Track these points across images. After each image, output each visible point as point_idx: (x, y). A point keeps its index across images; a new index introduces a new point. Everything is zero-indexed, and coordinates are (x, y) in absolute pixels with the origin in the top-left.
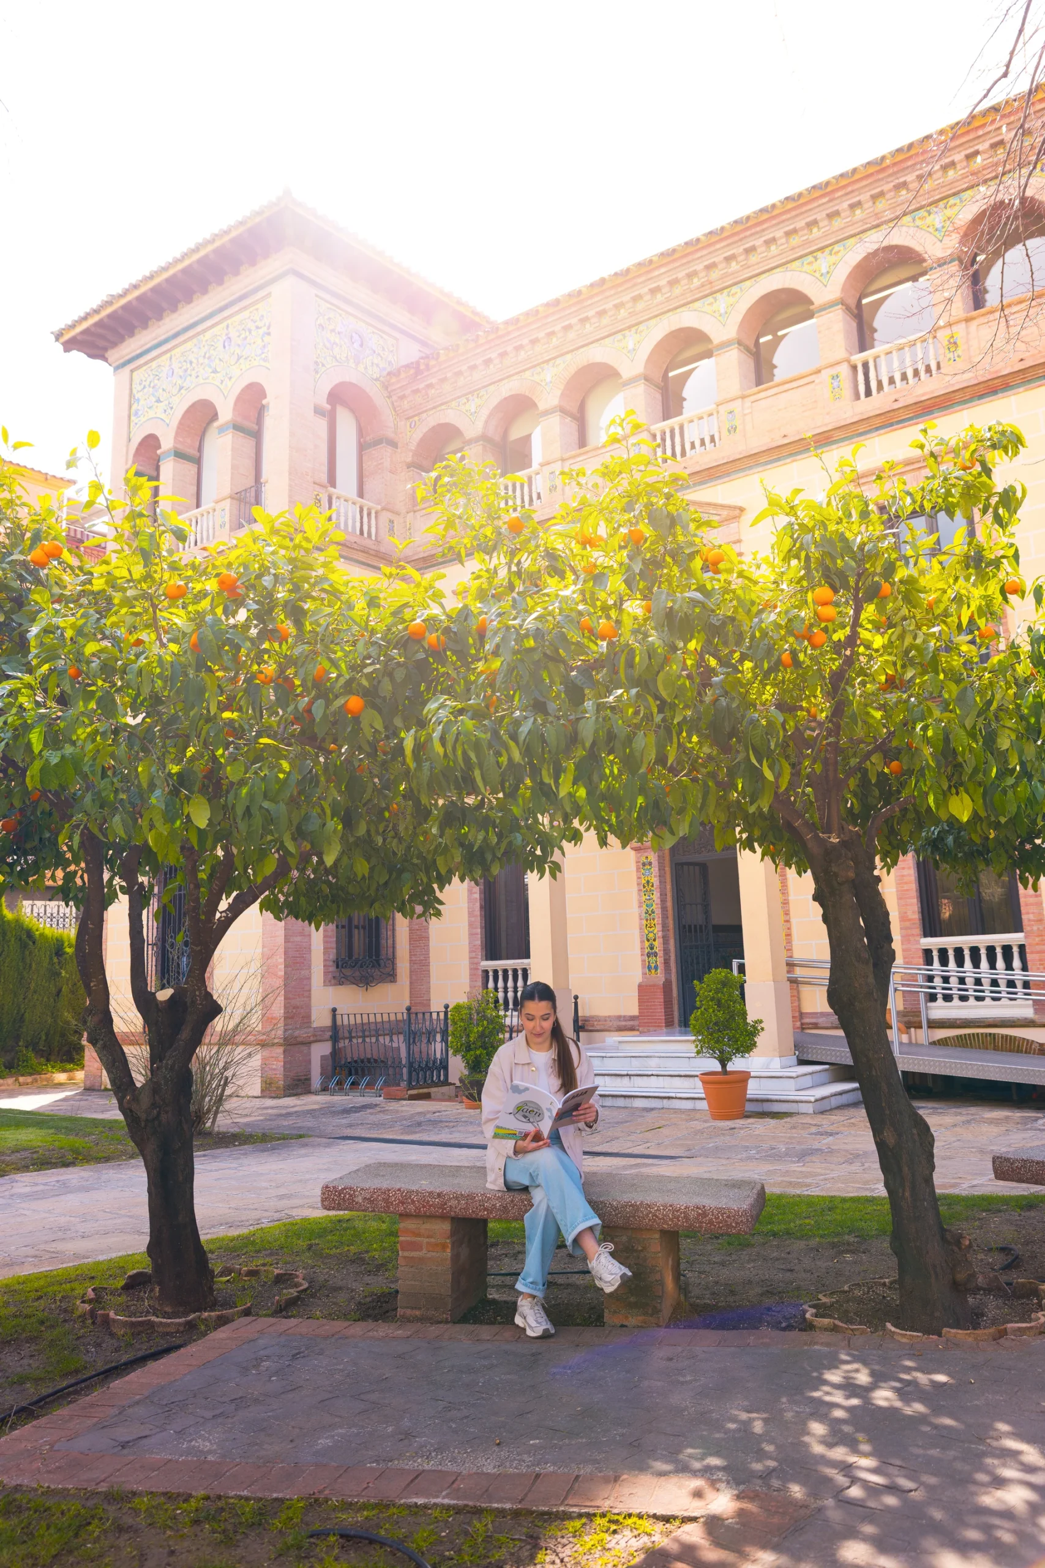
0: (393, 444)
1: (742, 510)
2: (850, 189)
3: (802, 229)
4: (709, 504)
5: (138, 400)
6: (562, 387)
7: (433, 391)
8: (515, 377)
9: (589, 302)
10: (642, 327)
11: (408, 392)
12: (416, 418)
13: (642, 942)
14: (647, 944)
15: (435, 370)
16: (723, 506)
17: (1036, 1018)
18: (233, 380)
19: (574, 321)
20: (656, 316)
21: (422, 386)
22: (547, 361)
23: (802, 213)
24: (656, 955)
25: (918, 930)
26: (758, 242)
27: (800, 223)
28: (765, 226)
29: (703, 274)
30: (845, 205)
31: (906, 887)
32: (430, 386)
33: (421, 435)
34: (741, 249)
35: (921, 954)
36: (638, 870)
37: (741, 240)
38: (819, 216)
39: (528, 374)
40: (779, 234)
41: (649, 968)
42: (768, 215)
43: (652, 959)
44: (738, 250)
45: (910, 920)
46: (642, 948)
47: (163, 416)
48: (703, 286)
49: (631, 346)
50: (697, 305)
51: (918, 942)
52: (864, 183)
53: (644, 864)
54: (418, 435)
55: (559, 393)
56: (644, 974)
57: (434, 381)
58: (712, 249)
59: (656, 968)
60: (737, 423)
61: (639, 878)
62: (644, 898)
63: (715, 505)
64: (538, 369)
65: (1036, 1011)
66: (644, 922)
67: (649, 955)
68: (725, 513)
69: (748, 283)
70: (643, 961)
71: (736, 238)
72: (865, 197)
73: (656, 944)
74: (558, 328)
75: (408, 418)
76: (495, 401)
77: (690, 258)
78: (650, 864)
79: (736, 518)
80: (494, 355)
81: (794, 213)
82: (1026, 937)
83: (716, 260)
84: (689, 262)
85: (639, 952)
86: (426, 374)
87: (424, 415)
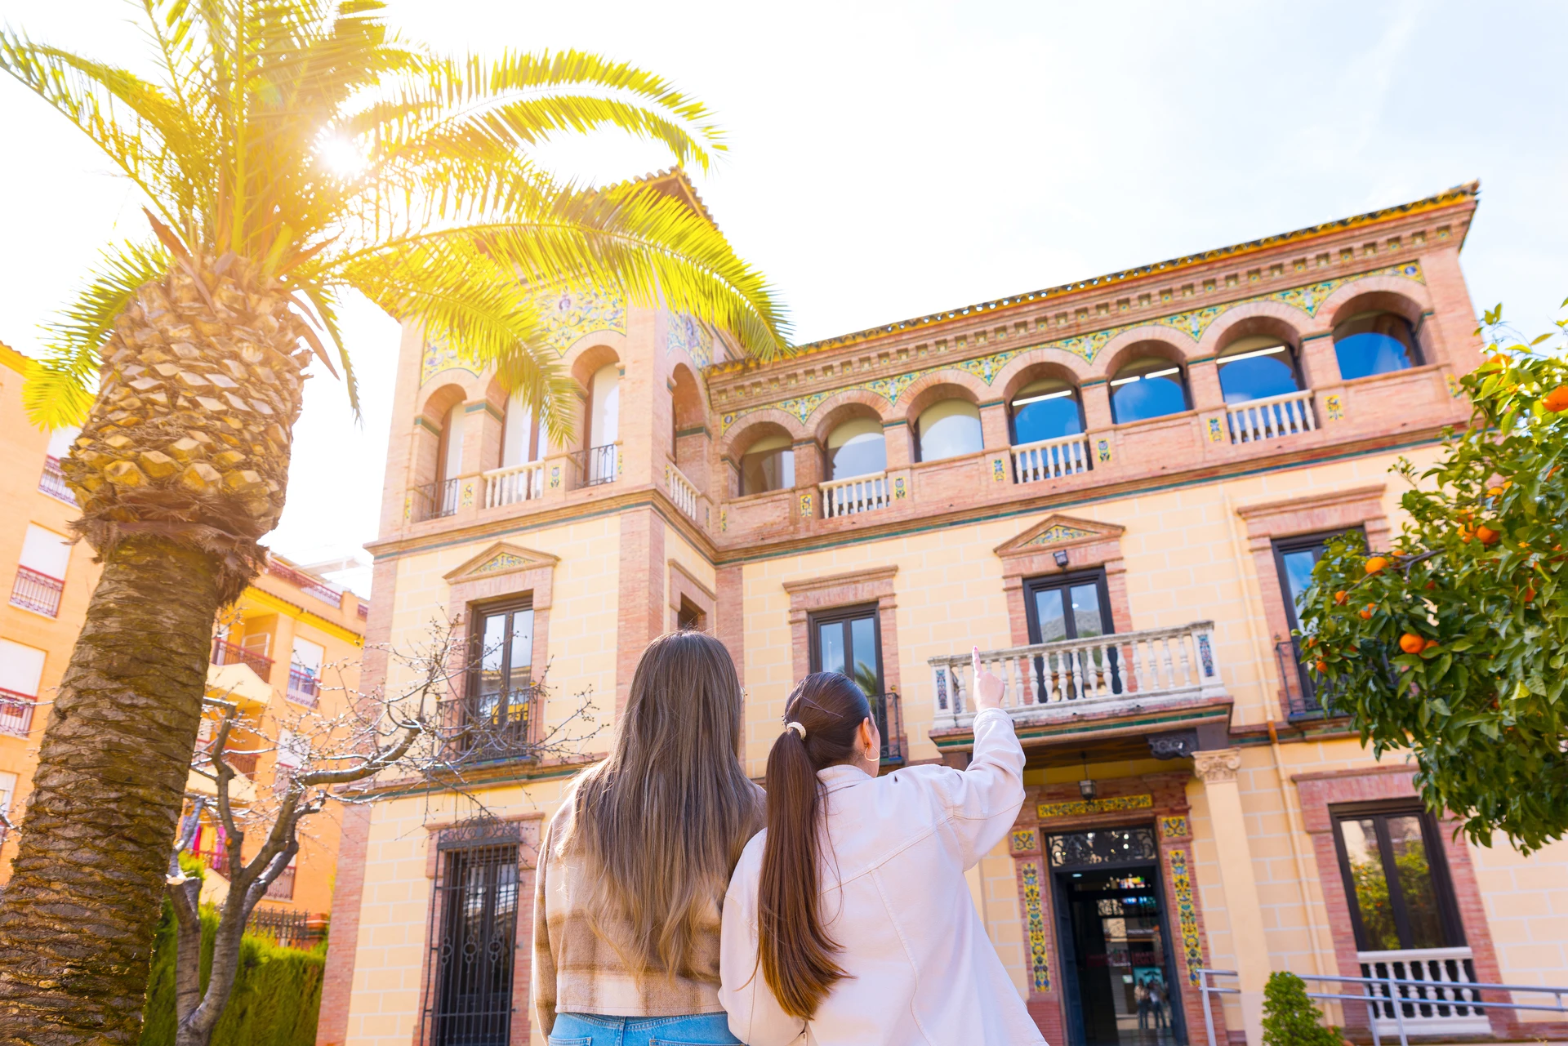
0: (709, 434)
1: (1123, 529)
2: (1229, 262)
3: (1178, 290)
4: (1088, 522)
5: (435, 349)
6: (910, 401)
7: (758, 390)
8: (854, 387)
9: (951, 326)
10: (998, 357)
11: (730, 387)
12: (733, 414)
13: (1028, 955)
14: (1034, 957)
15: (766, 369)
16: (1104, 525)
17: (1495, 1033)
18: (571, 341)
19: (930, 342)
20: (1015, 349)
21: (747, 383)
22: (892, 377)
23: (1179, 277)
24: (1045, 969)
25: (1353, 945)
26: (1133, 296)
27: (1177, 285)
28: (1142, 282)
29: (1072, 317)
30: (1222, 275)
31: (1336, 900)
32: (758, 384)
33: (739, 430)
34: (1115, 300)
35: (1359, 969)
36: (1019, 878)
37: (1116, 291)
38: (1195, 282)
39: (868, 386)
40: (1154, 291)
41: (1038, 984)
42: (1146, 273)
43: (1041, 974)
44: (1112, 300)
45: (1343, 934)
46: (1028, 962)
47: (472, 368)
48: (1070, 327)
49: (987, 372)
50: (1059, 344)
51: (1355, 957)
52: (1243, 259)
53: (1026, 872)
54: (735, 430)
55: (906, 406)
56: (1031, 990)
57: (762, 380)
58: (1086, 295)
59: (1046, 983)
60: (1109, 451)
61: (1020, 886)
62: (1028, 908)
63: (1096, 524)
64: (881, 383)
65: (1493, 1027)
66: (1030, 934)
67: (1036, 969)
68: (1105, 532)
69: (1115, 331)
70: (1030, 976)
71: (1112, 289)
72: (1242, 271)
73: (1045, 957)
74: (911, 346)
75: (723, 413)
76: (829, 408)
77: (1062, 300)
78: (1034, 872)
79: (1117, 537)
80: (836, 363)
81: (1171, 275)
82: (1474, 951)
83: (1088, 305)
84: (1060, 304)
85: (1024, 966)
86: (755, 371)
87: (743, 413)
